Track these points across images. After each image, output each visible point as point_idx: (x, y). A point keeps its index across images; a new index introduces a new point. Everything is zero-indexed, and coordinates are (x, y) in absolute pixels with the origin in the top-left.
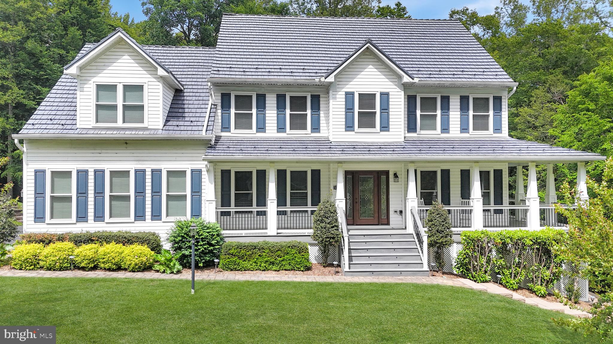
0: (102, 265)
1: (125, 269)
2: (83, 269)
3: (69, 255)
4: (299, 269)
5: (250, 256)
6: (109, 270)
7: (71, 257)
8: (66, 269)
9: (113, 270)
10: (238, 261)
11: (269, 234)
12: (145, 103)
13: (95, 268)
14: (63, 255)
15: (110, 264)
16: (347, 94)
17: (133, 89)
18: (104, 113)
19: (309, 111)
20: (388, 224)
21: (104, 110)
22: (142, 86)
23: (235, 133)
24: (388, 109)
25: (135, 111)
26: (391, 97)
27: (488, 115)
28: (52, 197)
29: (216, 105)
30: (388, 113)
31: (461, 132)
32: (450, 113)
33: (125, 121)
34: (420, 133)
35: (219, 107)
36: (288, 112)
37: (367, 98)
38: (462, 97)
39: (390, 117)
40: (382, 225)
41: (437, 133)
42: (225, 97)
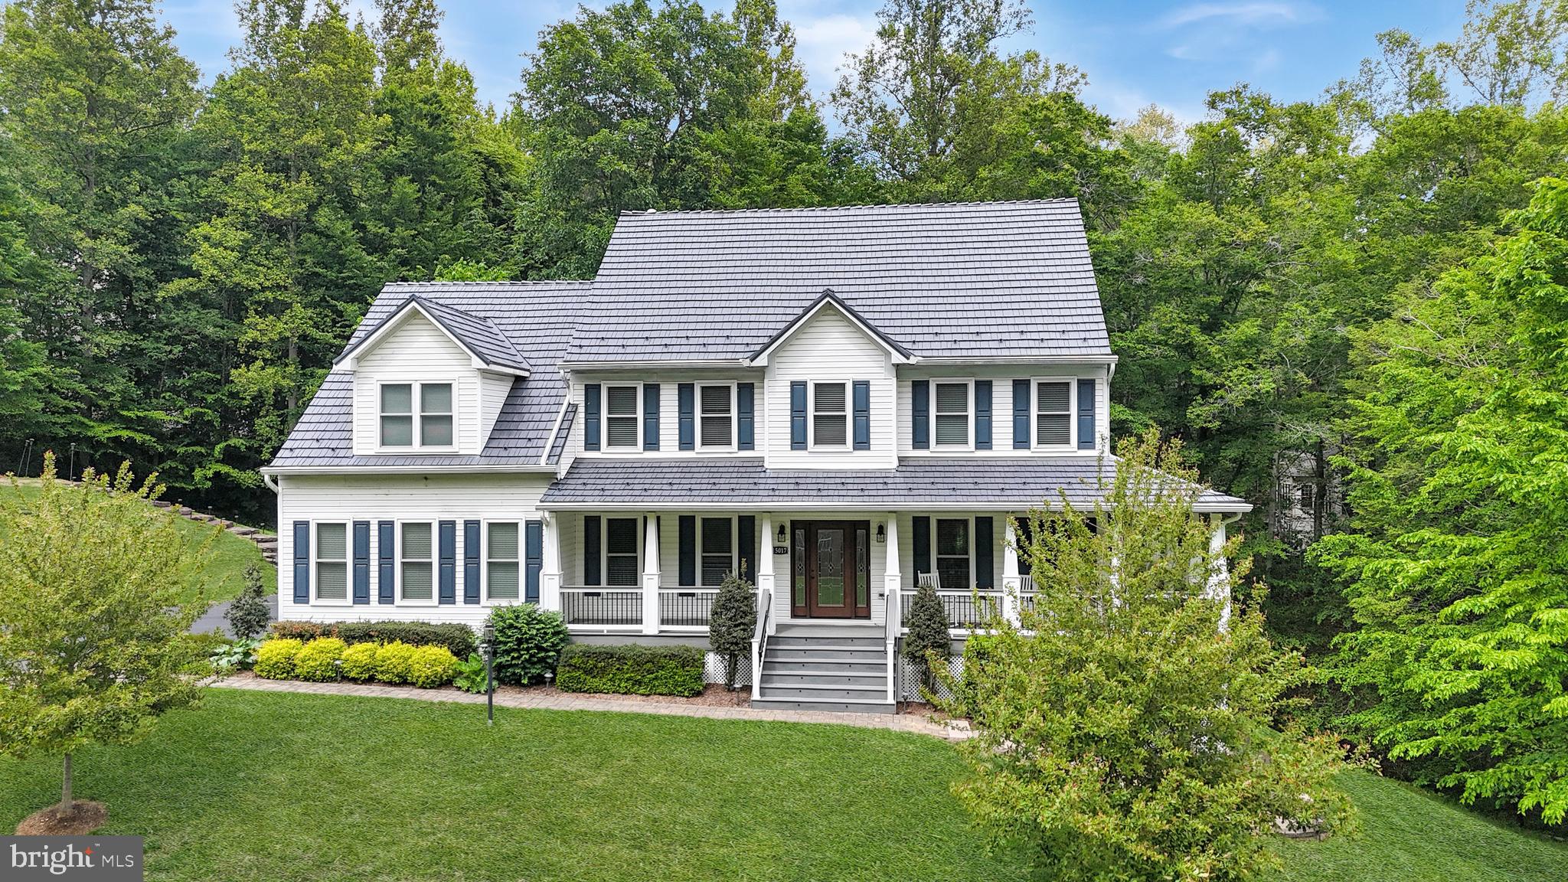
0: (380, 677)
1: (413, 684)
2: (354, 680)
3: (335, 659)
4: (681, 694)
5: (603, 669)
6: (391, 683)
7: (337, 662)
8: (332, 680)
9: (396, 685)
10: (583, 676)
11: (643, 632)
12: (455, 414)
13: (371, 680)
14: (326, 659)
15: (390, 676)
16: (793, 384)
17: (436, 391)
18: (394, 429)
19: (734, 414)
20: (868, 617)
21: (393, 425)
22: (450, 385)
23: (607, 452)
24: (867, 409)
25: (438, 425)
26: (872, 388)
27: (1069, 415)
28: (319, 564)
29: (576, 406)
30: (868, 418)
31: (1015, 448)
32: (994, 412)
33: (423, 443)
34: (936, 450)
35: (582, 409)
36: (698, 414)
37: (829, 392)
38: (1016, 383)
39: (872, 424)
40: (857, 617)
41: (968, 450)
42: (592, 393)
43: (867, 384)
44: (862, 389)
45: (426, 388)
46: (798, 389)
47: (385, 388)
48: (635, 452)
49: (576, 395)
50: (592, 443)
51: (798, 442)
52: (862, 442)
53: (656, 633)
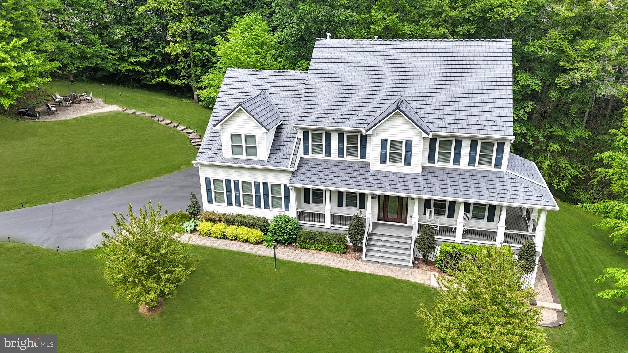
1: (250, 242)
2: (231, 240)
4: (338, 253)
6: (242, 242)
7: (225, 233)
8: (223, 238)
9: (244, 242)
11: (325, 227)
12: (257, 146)
13: (236, 240)
14: (221, 231)
16: (382, 140)
17: (250, 137)
18: (236, 149)
19: (359, 145)
20: (406, 223)
21: (236, 148)
22: (255, 136)
23: (311, 156)
24: (411, 151)
25: (252, 149)
26: (413, 143)
27: (492, 155)
28: (215, 192)
29: (300, 139)
30: (411, 154)
31: (469, 165)
32: (462, 152)
33: (247, 155)
34: (437, 164)
35: (302, 140)
36: (345, 145)
37: (396, 143)
38: (472, 142)
39: (412, 156)
40: (402, 222)
41: (450, 165)
42: (306, 134)
43: (411, 142)
44: (409, 144)
45: (247, 136)
46: (384, 142)
47: (232, 135)
48: (322, 156)
49: (300, 135)
50: (306, 152)
51: (383, 160)
52: (408, 162)
53: (329, 227)
